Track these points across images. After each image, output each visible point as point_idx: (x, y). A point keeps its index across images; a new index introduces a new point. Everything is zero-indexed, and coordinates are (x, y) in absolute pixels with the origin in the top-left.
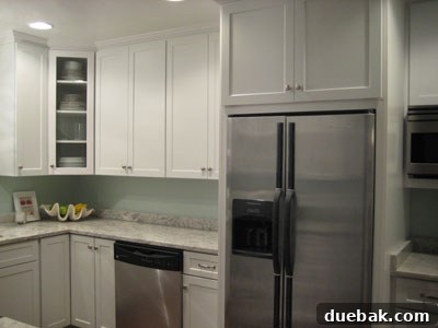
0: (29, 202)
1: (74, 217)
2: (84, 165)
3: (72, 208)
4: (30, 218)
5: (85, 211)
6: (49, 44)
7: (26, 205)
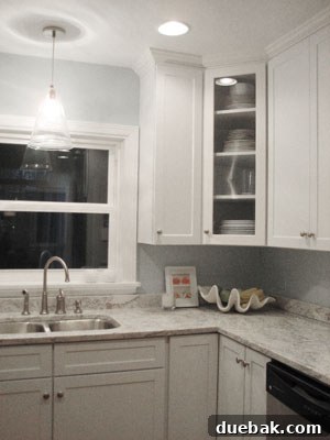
0: (186, 281)
2: (252, 230)
3: (235, 295)
4: (182, 302)
6: (205, 62)
7: (181, 285)
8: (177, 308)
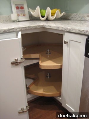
0: (22, 8)
1: (51, 18)
5: (58, 13)
7: (20, 10)
8: (19, 21)
